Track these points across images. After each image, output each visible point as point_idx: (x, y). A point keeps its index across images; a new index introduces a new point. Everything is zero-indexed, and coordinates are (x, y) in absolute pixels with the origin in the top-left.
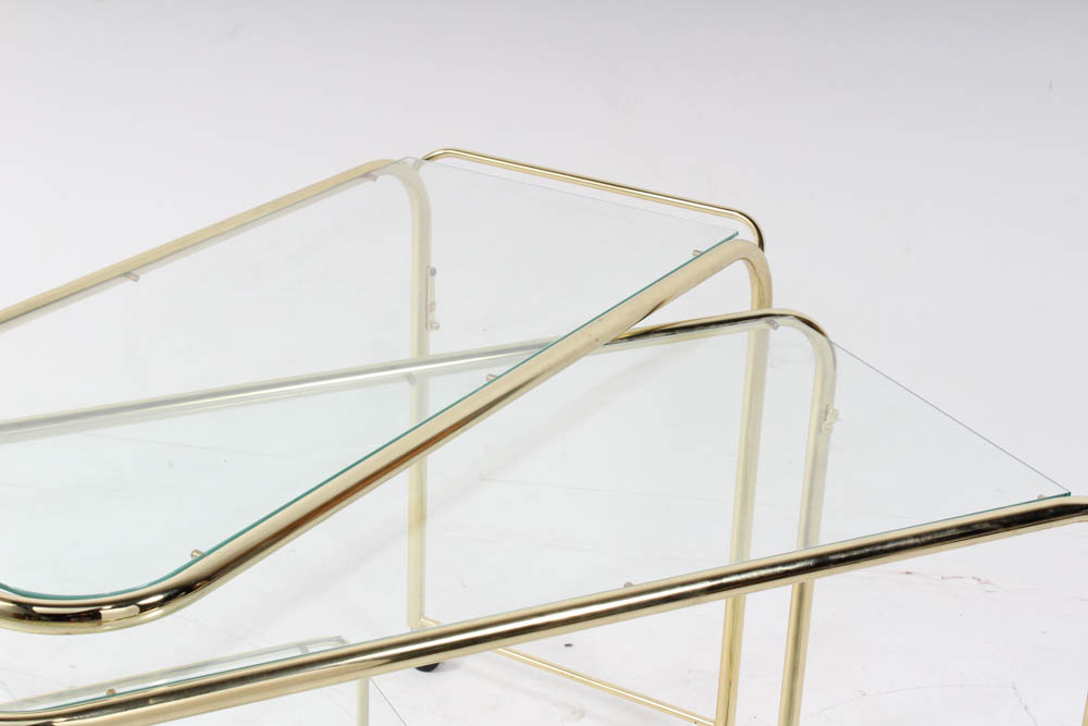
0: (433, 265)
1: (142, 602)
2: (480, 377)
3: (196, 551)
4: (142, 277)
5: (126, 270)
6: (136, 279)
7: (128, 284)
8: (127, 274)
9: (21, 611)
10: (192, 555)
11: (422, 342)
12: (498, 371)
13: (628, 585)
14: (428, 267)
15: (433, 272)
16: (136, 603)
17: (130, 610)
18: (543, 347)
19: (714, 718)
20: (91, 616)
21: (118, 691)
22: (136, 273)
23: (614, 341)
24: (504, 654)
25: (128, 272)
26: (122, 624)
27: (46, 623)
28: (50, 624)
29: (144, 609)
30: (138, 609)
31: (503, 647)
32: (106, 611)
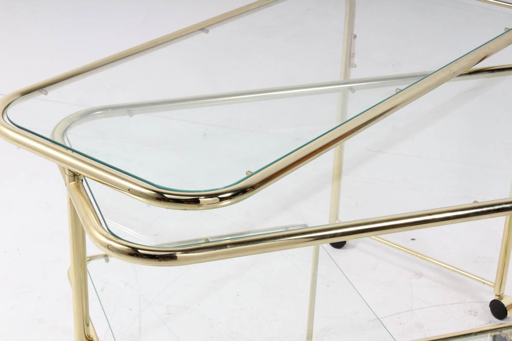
0: (355, 33)
1: (220, 196)
2: (392, 90)
3: (249, 171)
4: (210, 31)
5: (201, 28)
6: (207, 32)
7: (203, 34)
8: (202, 29)
9: (160, 196)
10: (247, 174)
11: (346, 73)
12: (402, 87)
13: (475, 202)
14: (352, 34)
15: (355, 37)
16: (218, 197)
17: (215, 200)
18: (425, 76)
19: (494, 281)
20: (194, 201)
21: (210, 240)
22: (207, 29)
23: (461, 75)
24: (375, 239)
25: (203, 28)
26: (211, 206)
27: (172, 203)
28: (175, 204)
29: (222, 199)
30: (219, 199)
31: (375, 235)
32: (202, 200)
